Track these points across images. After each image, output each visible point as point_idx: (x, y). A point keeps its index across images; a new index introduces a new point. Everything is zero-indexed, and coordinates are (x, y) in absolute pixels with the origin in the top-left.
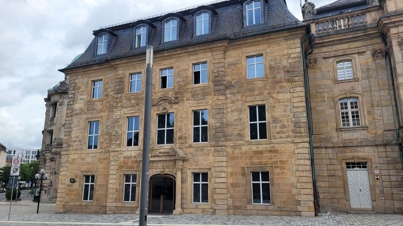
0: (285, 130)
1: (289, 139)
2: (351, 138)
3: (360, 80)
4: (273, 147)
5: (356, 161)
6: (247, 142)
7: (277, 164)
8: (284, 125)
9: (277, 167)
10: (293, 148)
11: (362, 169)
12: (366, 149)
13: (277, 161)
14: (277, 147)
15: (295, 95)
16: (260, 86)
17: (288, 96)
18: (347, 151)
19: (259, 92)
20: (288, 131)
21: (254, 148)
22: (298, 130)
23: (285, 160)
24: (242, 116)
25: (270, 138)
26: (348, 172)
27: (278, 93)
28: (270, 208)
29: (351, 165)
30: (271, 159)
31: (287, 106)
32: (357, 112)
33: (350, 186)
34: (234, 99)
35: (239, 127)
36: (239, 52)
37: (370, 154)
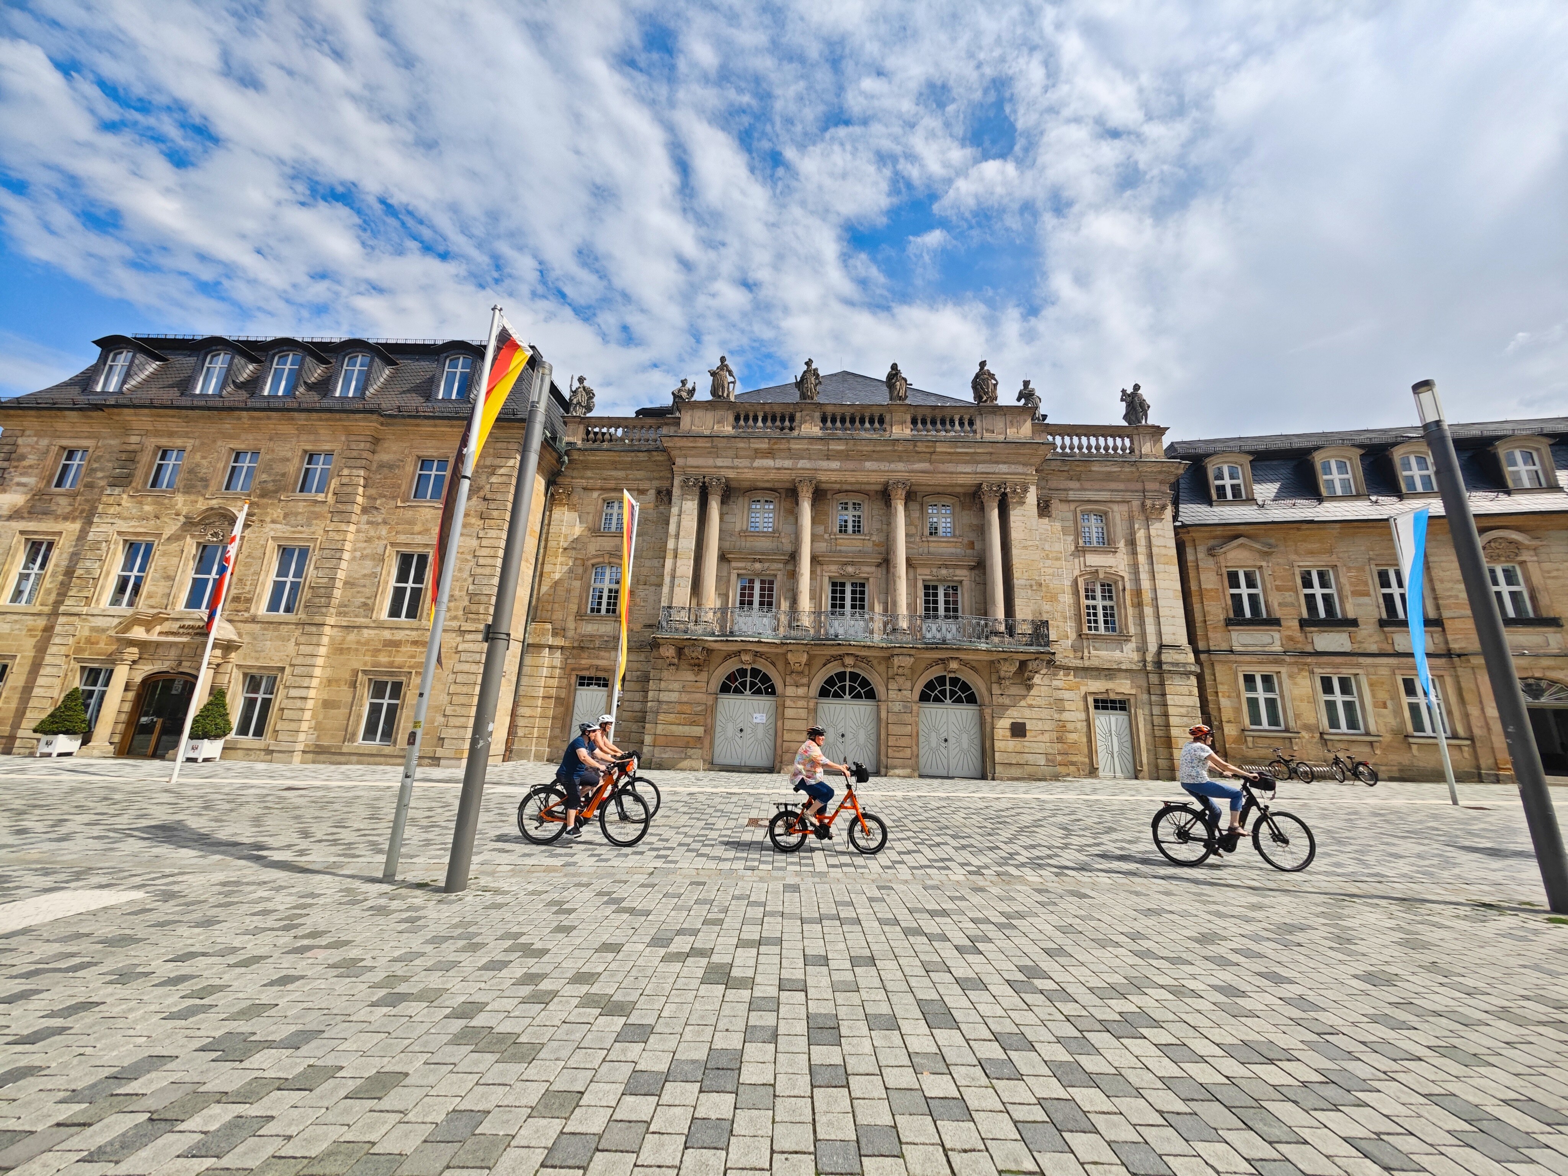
0: (452, 604)
1: (454, 623)
2: (595, 633)
4: (422, 635)
5: (593, 675)
6: (378, 622)
7: (418, 667)
9: (418, 673)
10: (457, 640)
11: (598, 688)
13: (420, 663)
16: (429, 517)
17: (474, 542)
18: (582, 655)
19: (422, 528)
20: (457, 609)
21: (388, 634)
22: (474, 608)
24: (382, 570)
25: (421, 619)
26: (578, 692)
28: (387, 750)
29: (582, 681)
32: (617, 591)
33: (575, 717)
34: (372, 533)
36: (404, 445)
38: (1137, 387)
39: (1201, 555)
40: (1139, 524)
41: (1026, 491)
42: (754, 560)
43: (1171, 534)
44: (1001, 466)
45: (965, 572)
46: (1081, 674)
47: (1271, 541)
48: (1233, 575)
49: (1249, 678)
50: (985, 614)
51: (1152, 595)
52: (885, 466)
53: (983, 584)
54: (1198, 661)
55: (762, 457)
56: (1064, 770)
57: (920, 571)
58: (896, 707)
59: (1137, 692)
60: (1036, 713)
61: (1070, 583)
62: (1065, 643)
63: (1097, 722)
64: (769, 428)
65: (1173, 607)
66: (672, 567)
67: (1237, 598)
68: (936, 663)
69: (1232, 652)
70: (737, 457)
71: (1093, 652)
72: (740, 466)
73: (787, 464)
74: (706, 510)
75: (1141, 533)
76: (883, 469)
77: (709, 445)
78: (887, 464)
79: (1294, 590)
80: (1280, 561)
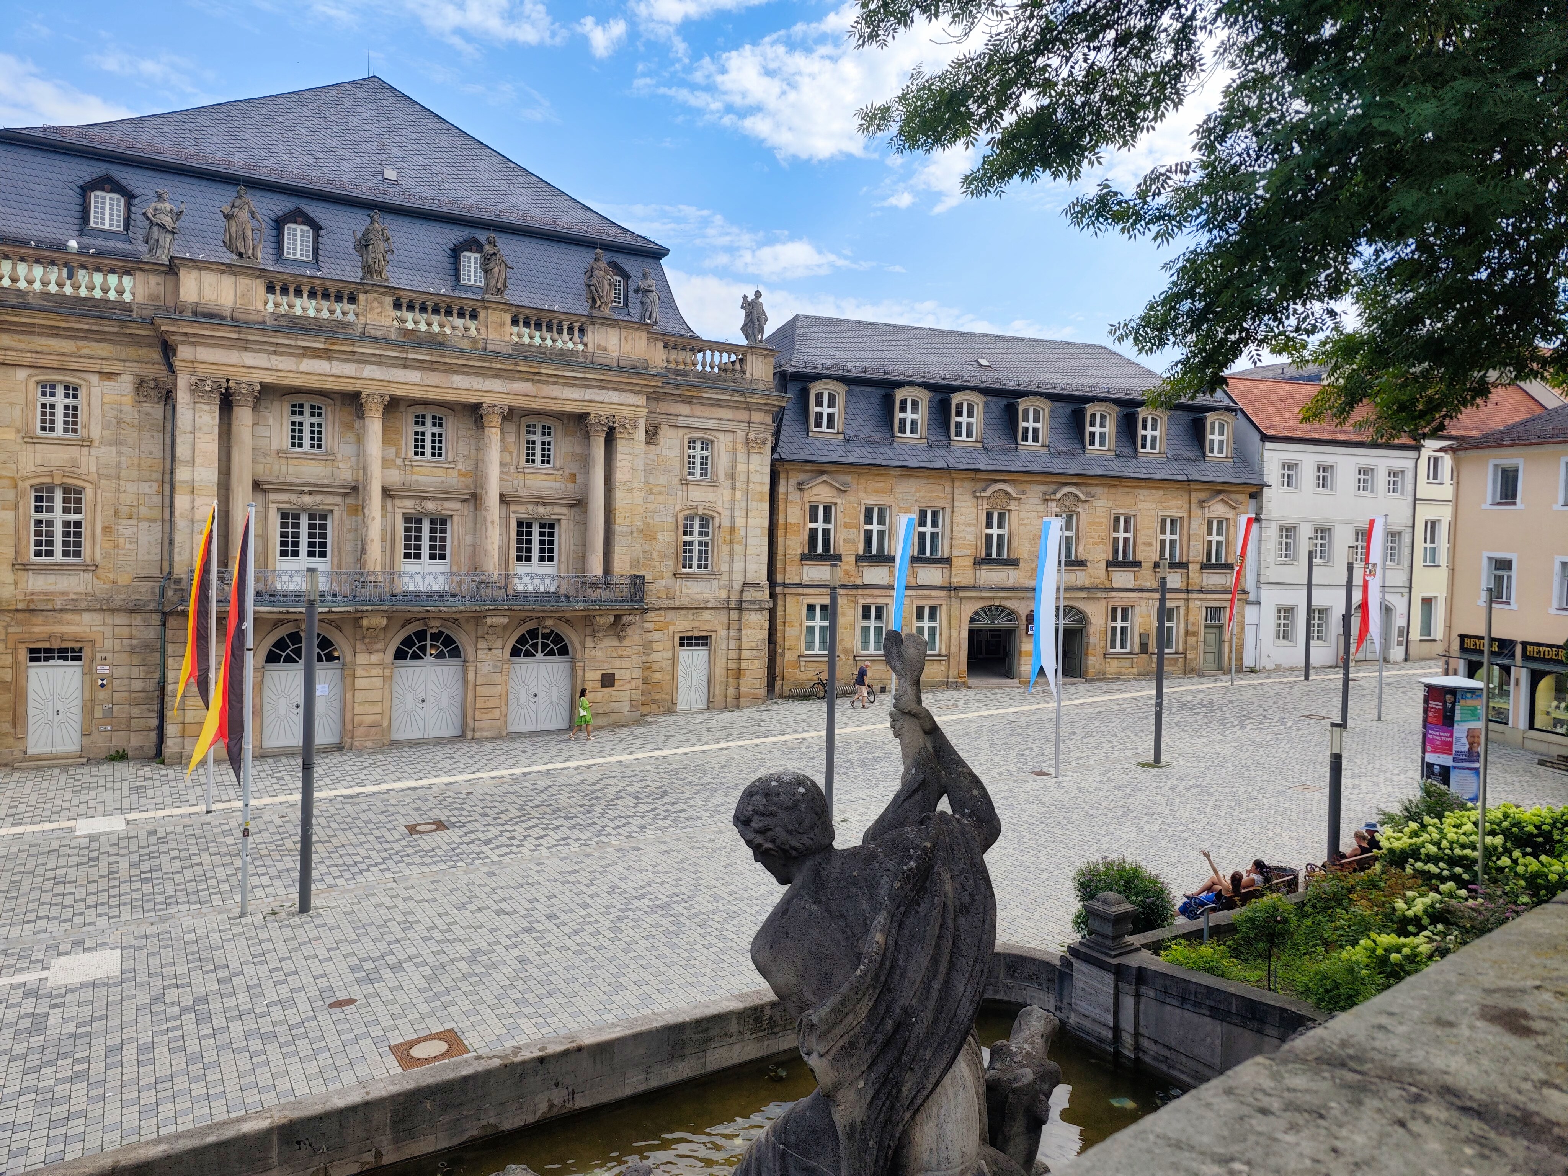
2: (51, 588)
3: (96, 443)
5: (56, 646)
11: (70, 663)
12: (87, 617)
18: (34, 620)
26: (32, 672)
29: (36, 655)
32: (78, 524)
33: (31, 703)
37: (94, 629)
38: (758, 294)
39: (791, 489)
40: (741, 457)
41: (635, 426)
42: (302, 492)
43: (768, 470)
44: (611, 393)
45: (564, 510)
46: (671, 614)
47: (848, 479)
48: (814, 509)
49: (811, 608)
50: (582, 558)
51: (743, 533)
52: (477, 383)
53: (583, 524)
54: (773, 595)
55: (313, 357)
56: (646, 709)
57: (513, 508)
58: (486, 667)
59: (719, 628)
60: (626, 663)
61: (670, 519)
62: (660, 584)
63: (681, 660)
64: (318, 310)
65: (759, 545)
66: (188, 506)
67: (813, 532)
68: (531, 618)
69: (801, 585)
70: (275, 353)
71: (685, 591)
72: (281, 367)
73: (349, 369)
74: (230, 425)
75: (741, 468)
76: (476, 387)
77: (235, 336)
78: (481, 380)
79: (857, 527)
80: (852, 499)
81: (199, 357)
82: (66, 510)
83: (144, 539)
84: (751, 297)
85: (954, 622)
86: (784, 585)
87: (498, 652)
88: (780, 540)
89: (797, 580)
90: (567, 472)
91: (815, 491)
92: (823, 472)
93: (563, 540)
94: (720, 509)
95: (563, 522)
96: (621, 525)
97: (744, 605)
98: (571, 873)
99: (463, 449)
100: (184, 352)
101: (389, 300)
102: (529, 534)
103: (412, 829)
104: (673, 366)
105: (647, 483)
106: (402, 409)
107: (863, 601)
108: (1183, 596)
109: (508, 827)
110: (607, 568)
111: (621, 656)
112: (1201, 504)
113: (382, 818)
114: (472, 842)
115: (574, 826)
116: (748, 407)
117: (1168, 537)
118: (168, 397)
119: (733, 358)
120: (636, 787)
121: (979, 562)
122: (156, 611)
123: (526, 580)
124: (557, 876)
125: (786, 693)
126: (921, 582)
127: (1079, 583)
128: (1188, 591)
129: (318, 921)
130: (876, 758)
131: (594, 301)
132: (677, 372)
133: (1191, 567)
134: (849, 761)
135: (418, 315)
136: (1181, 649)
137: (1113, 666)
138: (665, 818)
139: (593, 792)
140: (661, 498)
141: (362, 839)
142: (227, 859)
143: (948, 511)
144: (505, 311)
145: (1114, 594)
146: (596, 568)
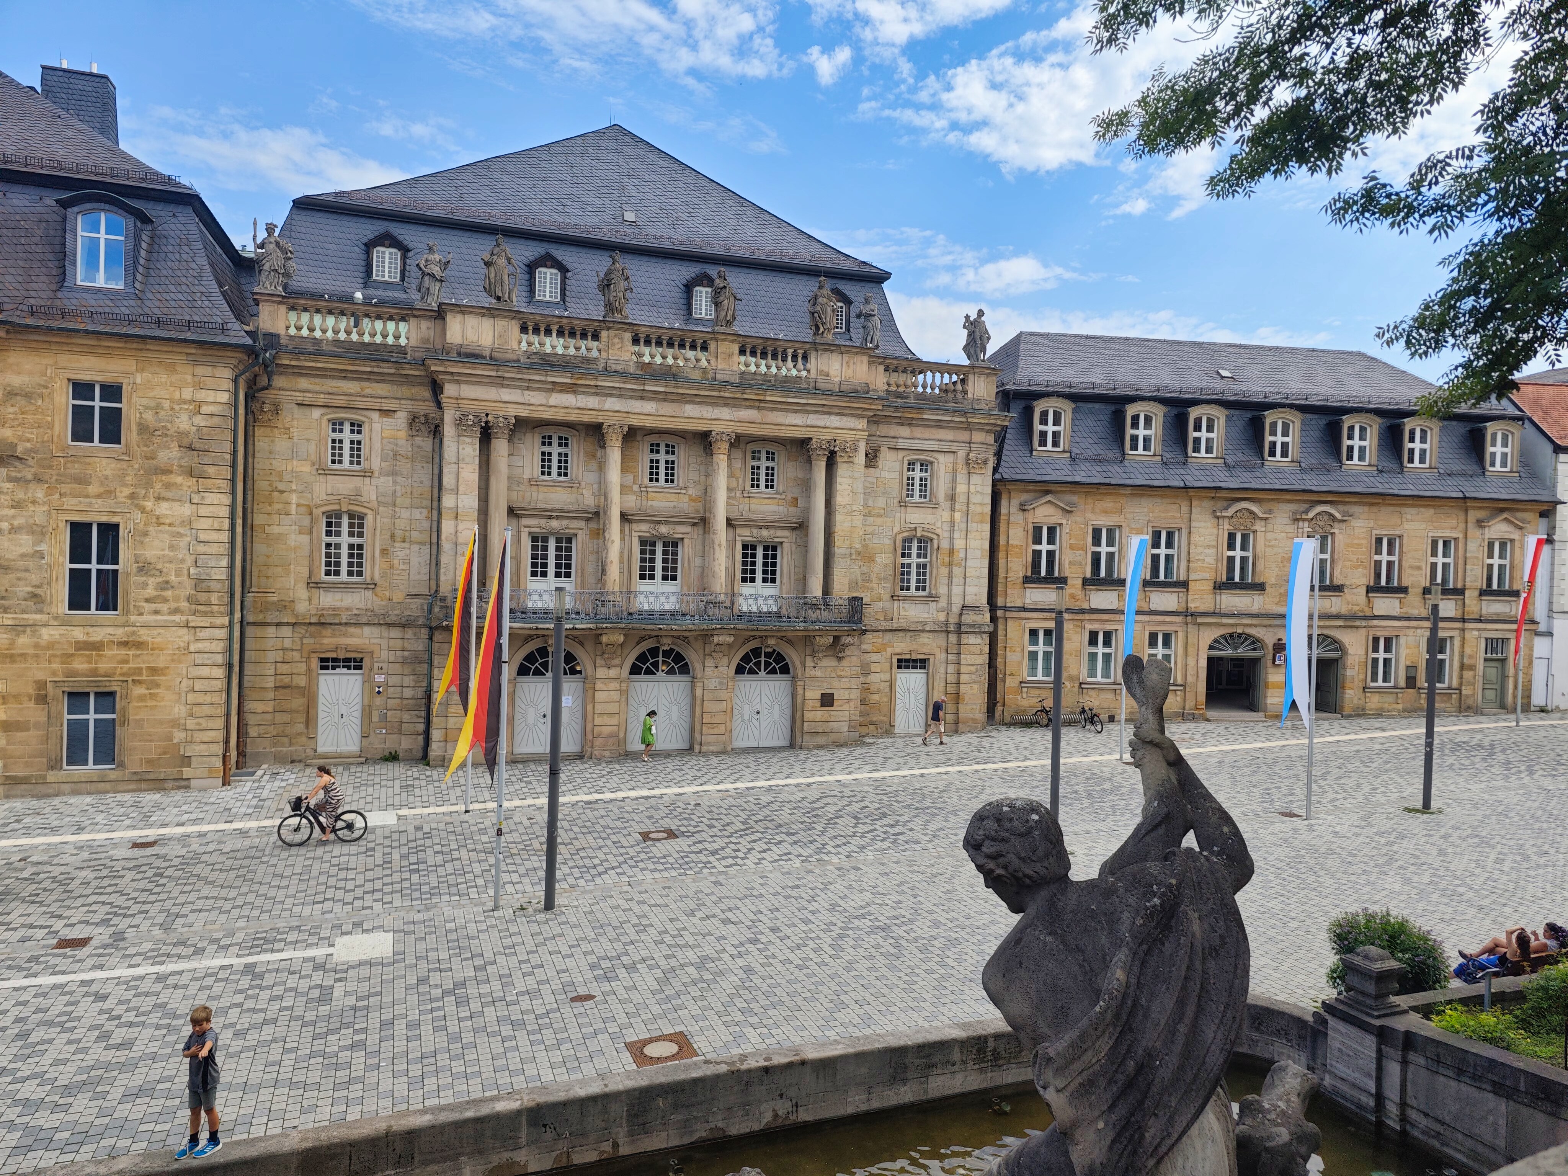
0: (168, 594)
1: (177, 618)
2: (338, 604)
3: (376, 474)
4: (133, 633)
5: (342, 656)
6: (55, 618)
7: (140, 674)
8: (167, 582)
9: (140, 682)
10: (186, 638)
12: (367, 630)
13: (140, 669)
14: (144, 635)
15: (203, 511)
16: (108, 472)
17: (187, 510)
19: (102, 490)
20: (177, 599)
21: (79, 634)
22: (203, 597)
23: (161, 665)
24: (43, 547)
25: (128, 613)
26: (322, 679)
27: (158, 498)
28: (113, 775)
29: (327, 664)
30: (126, 662)
31: (180, 535)
32: (360, 547)
33: (321, 707)
35: (34, 578)
36: (45, 361)
37: (372, 641)
38: (981, 313)
39: (1013, 510)
40: (961, 478)
41: (855, 450)
42: (550, 517)
43: (989, 490)
44: (833, 417)
45: (786, 533)
46: (889, 636)
47: (1074, 498)
48: (1038, 530)
49: (1033, 633)
50: (803, 580)
51: (962, 555)
52: (707, 412)
53: (804, 547)
54: (994, 619)
55: (561, 391)
56: (864, 730)
57: (739, 531)
58: (712, 684)
59: (937, 651)
60: (844, 683)
61: (888, 541)
62: (877, 606)
63: (899, 682)
64: (566, 348)
65: (979, 567)
66: (452, 531)
67: (1037, 554)
68: (754, 637)
69: (1023, 609)
70: (528, 388)
71: (902, 613)
72: (533, 401)
73: (592, 402)
74: (488, 456)
75: (961, 488)
76: (706, 416)
77: (493, 374)
78: (710, 409)
79: (1084, 549)
80: (1078, 519)
81: (463, 395)
82: (351, 534)
83: (415, 560)
84: (973, 316)
85: (1190, 650)
86: (1005, 608)
87: (723, 669)
88: (1002, 562)
89: (1019, 604)
90: (789, 497)
91: (1038, 511)
92: (1047, 492)
93: (785, 562)
94: (939, 531)
95: (785, 545)
96: (840, 547)
97: (963, 628)
98: (793, 888)
99: (693, 476)
100: (450, 390)
101: (628, 336)
102: (754, 556)
103: (645, 836)
104: (893, 388)
105: (866, 505)
106: (639, 438)
107: (1089, 626)
108: (1459, 625)
109: (733, 840)
110: (827, 590)
111: (839, 677)
112: (1480, 523)
113: (619, 824)
114: (700, 851)
115: (795, 843)
116: (969, 427)
117: (1440, 560)
118: (436, 431)
119: (955, 378)
120: (855, 807)
121: (1219, 587)
122: (425, 626)
123: (751, 601)
124: (780, 890)
125: (1007, 719)
126: (1153, 607)
127: (1334, 610)
128: (1463, 620)
129: (561, 919)
130: (1104, 790)
131: (818, 328)
132: (898, 395)
133: (1467, 593)
134: (1075, 792)
135: (654, 349)
136: (1455, 684)
137: (1374, 702)
138: (884, 840)
139: (813, 810)
140: (879, 521)
141: (601, 843)
142: (482, 856)
143: (1184, 532)
144: (733, 342)
145: (1375, 622)
146: (816, 589)
